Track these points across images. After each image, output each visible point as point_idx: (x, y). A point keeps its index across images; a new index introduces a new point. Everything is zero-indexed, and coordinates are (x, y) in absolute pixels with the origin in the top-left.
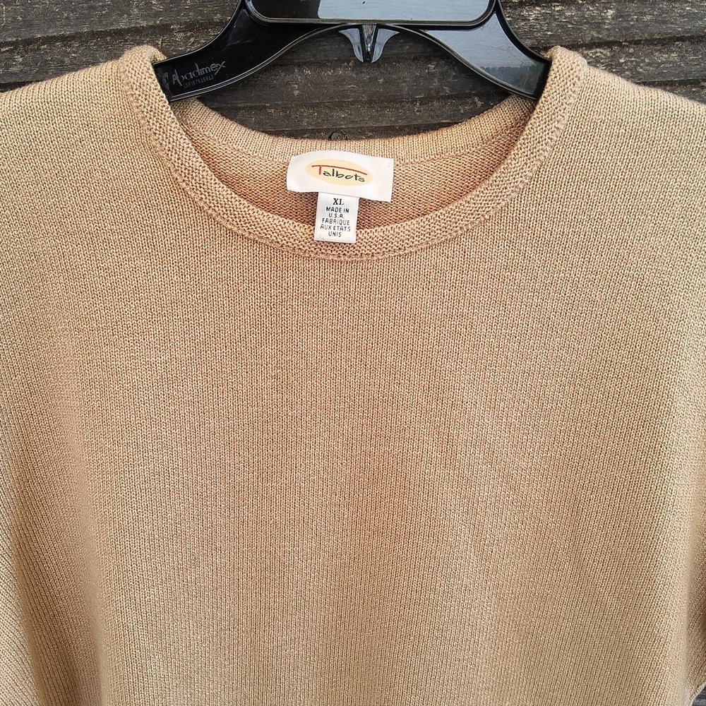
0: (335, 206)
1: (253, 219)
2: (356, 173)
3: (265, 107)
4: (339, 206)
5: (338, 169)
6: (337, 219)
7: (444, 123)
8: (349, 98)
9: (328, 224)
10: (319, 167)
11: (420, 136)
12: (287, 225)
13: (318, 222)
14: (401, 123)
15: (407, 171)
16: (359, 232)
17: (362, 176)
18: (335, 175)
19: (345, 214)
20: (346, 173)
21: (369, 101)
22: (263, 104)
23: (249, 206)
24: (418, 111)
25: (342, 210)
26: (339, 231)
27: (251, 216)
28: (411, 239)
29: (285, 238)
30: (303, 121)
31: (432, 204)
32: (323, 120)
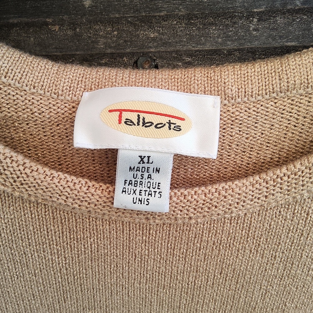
0: (141, 165)
1: (32, 180)
2: (170, 119)
3: (47, 24)
4: (146, 165)
5: (145, 115)
6: (143, 181)
7: (290, 47)
8: (161, 11)
9: (132, 187)
10: (118, 113)
11: (257, 65)
12: (77, 187)
13: (119, 185)
14: (231, 45)
15: (237, 113)
16: (173, 194)
17: (178, 122)
18: (141, 123)
19: (154, 175)
20: (156, 120)
21: (188, 15)
22: (43, 20)
23: (25, 163)
24: (254, 30)
25: (151, 170)
26: (146, 197)
27: (28, 176)
28: (242, 203)
29: (76, 201)
30: (98, 42)
31: (267, 152)
32: (125, 41)
